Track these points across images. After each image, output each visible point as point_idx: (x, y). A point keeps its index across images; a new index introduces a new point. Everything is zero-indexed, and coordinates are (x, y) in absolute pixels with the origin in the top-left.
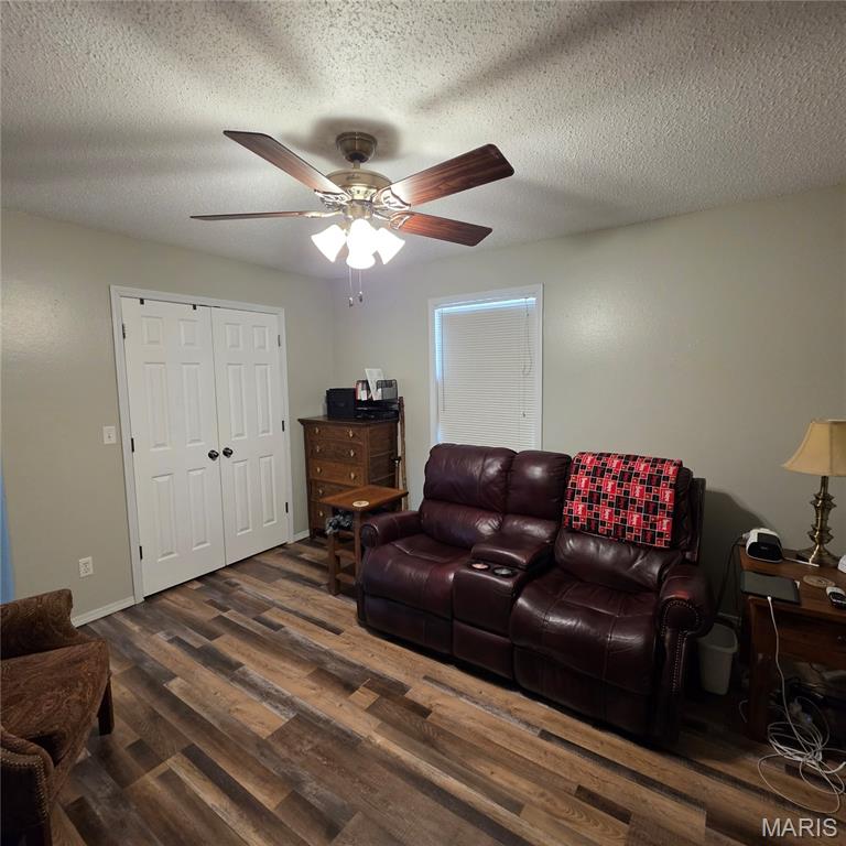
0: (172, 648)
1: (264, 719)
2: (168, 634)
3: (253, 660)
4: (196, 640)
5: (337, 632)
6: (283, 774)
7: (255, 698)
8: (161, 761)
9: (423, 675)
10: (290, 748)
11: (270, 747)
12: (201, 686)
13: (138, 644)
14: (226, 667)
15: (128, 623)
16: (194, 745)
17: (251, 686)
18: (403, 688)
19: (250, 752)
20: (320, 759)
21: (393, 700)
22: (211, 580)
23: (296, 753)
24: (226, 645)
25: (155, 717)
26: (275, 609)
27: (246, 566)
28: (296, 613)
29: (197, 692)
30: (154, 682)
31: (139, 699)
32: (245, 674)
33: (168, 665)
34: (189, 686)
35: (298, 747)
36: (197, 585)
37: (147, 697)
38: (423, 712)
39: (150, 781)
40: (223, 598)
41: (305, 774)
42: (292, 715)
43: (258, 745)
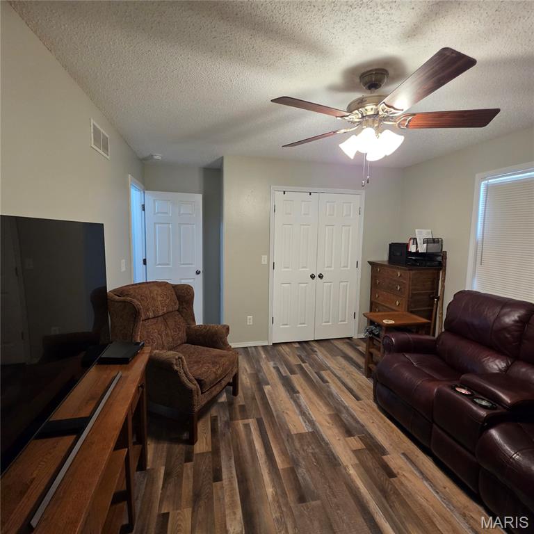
0: (273, 371)
1: (297, 425)
2: (275, 364)
3: (305, 393)
4: (284, 371)
5: (358, 399)
6: (293, 456)
7: (298, 412)
8: (247, 418)
9: (403, 452)
10: (302, 445)
11: (292, 439)
12: (277, 394)
13: (261, 364)
14: (292, 390)
15: (262, 353)
16: (262, 418)
17: (299, 405)
18: (384, 452)
19: (283, 437)
20: (314, 460)
21: (373, 455)
22: (305, 345)
23: (303, 450)
24: (297, 380)
25: (254, 398)
26: (329, 372)
27: (325, 344)
28: (339, 378)
29: (274, 396)
30: (260, 382)
31: (252, 387)
32: (298, 398)
33: (269, 377)
34: (272, 391)
35: (305, 448)
36: (297, 345)
37: (255, 388)
38: (391, 474)
39: (240, 424)
40: (306, 356)
41: (303, 463)
42: (310, 430)
43: (288, 435)
